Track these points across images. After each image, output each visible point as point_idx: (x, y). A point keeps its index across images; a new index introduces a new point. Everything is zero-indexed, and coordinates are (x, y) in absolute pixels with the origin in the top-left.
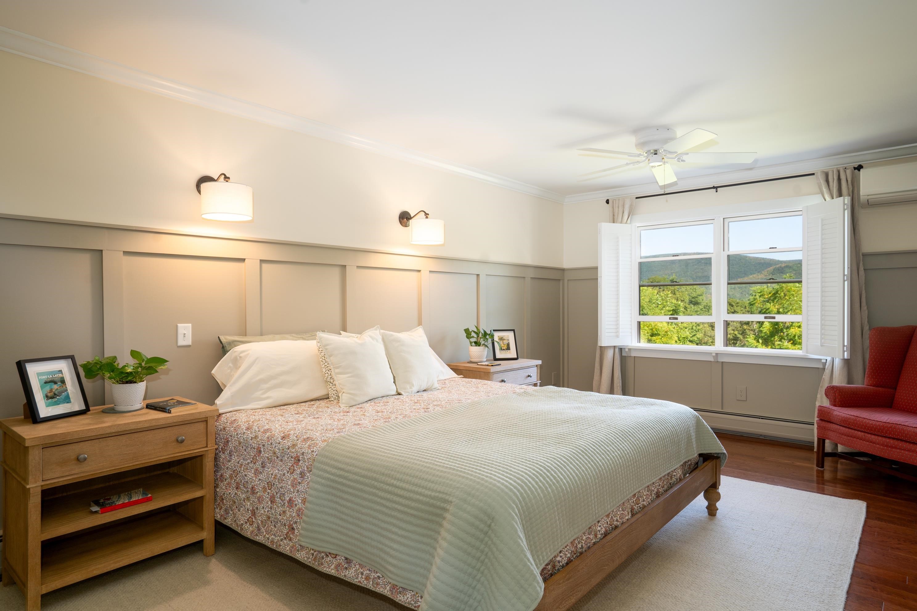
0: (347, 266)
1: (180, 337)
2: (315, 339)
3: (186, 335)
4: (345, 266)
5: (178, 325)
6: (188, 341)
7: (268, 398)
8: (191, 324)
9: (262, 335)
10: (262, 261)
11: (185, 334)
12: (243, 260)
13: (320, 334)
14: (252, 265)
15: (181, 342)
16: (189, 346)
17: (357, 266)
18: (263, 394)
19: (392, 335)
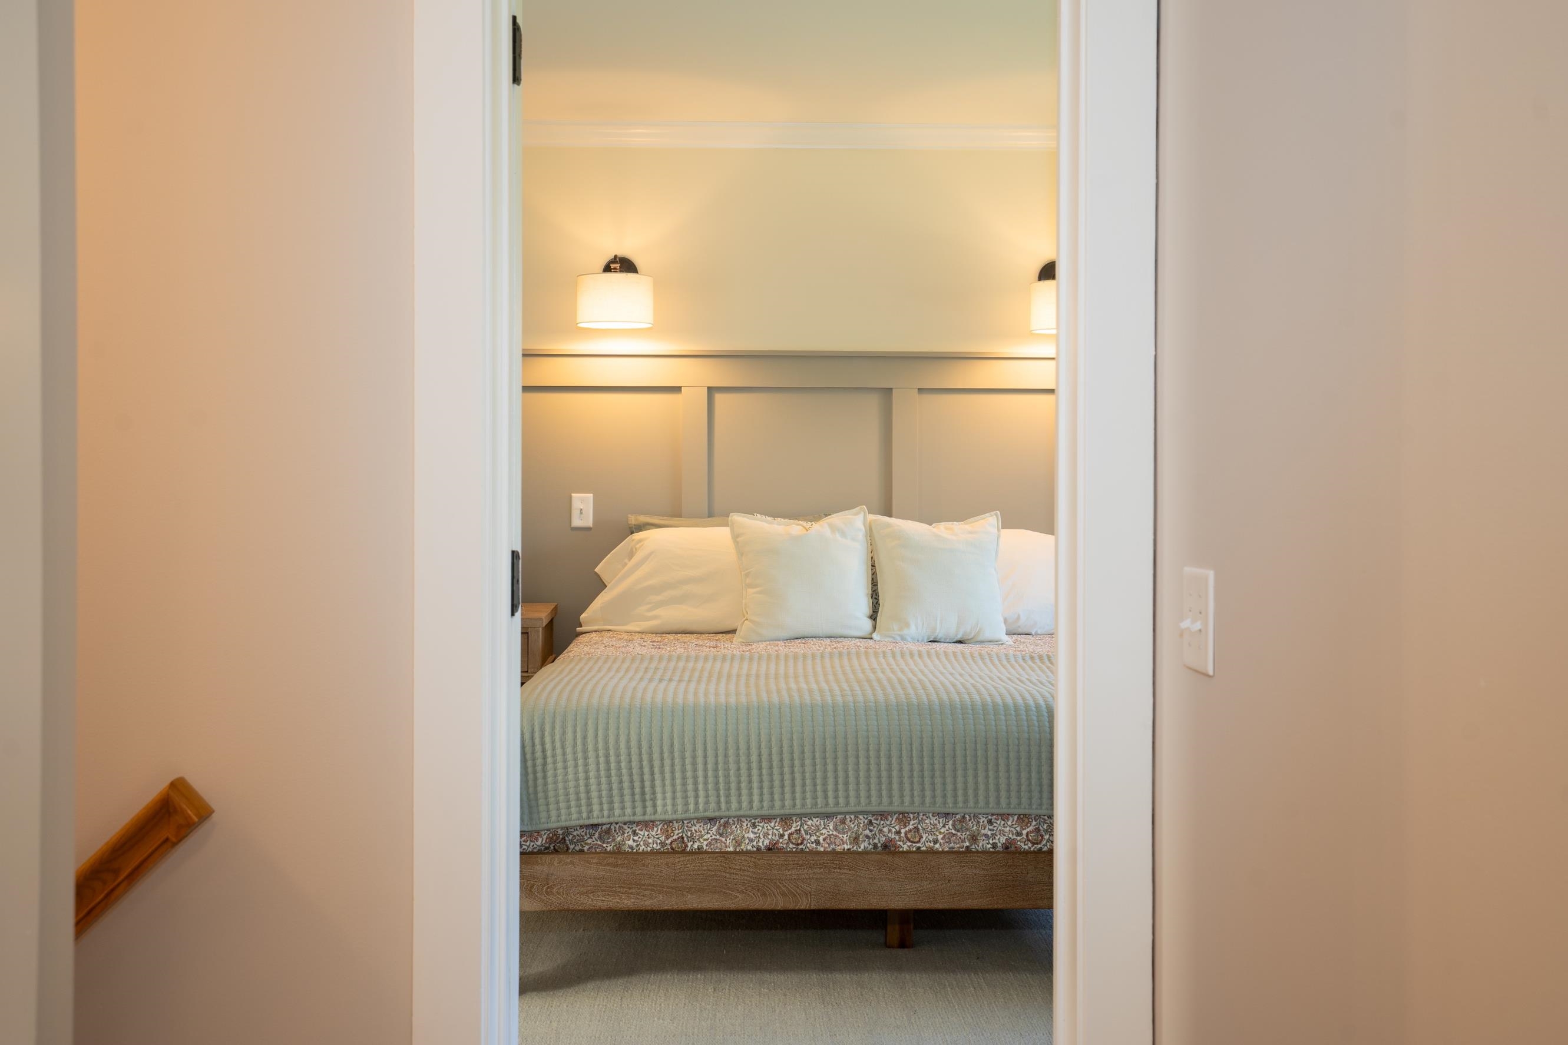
0: (894, 390)
1: (575, 513)
2: (727, 525)
3: (583, 511)
4: (890, 390)
5: (573, 495)
6: (588, 521)
7: (655, 617)
8: (592, 495)
9: (711, 515)
10: (711, 390)
11: (581, 510)
12: (677, 389)
13: (737, 518)
14: (694, 399)
15: (577, 522)
16: (588, 529)
17: (919, 389)
18: (649, 610)
19: (889, 525)
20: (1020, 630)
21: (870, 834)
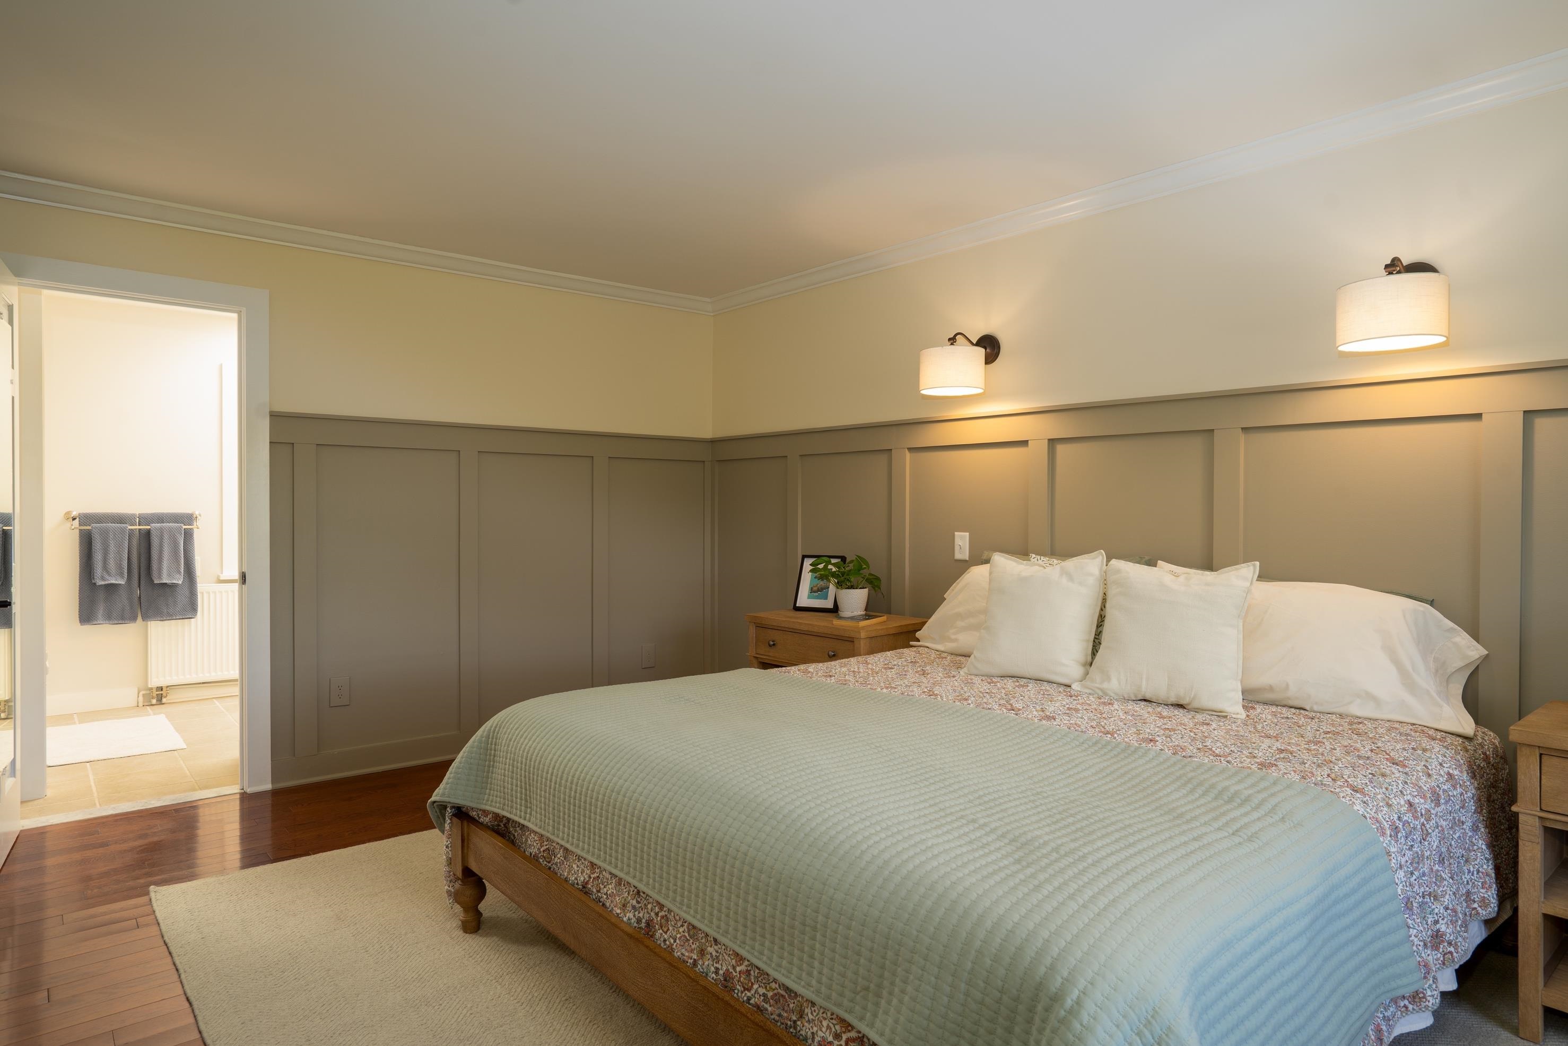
1: (957, 549)
3: (962, 547)
4: (1212, 432)
5: (955, 533)
6: (964, 555)
8: (968, 534)
12: (1026, 443)
14: (1039, 449)
15: (958, 555)
16: (966, 561)
17: (1244, 429)
20: (1291, 703)
21: (637, 906)
